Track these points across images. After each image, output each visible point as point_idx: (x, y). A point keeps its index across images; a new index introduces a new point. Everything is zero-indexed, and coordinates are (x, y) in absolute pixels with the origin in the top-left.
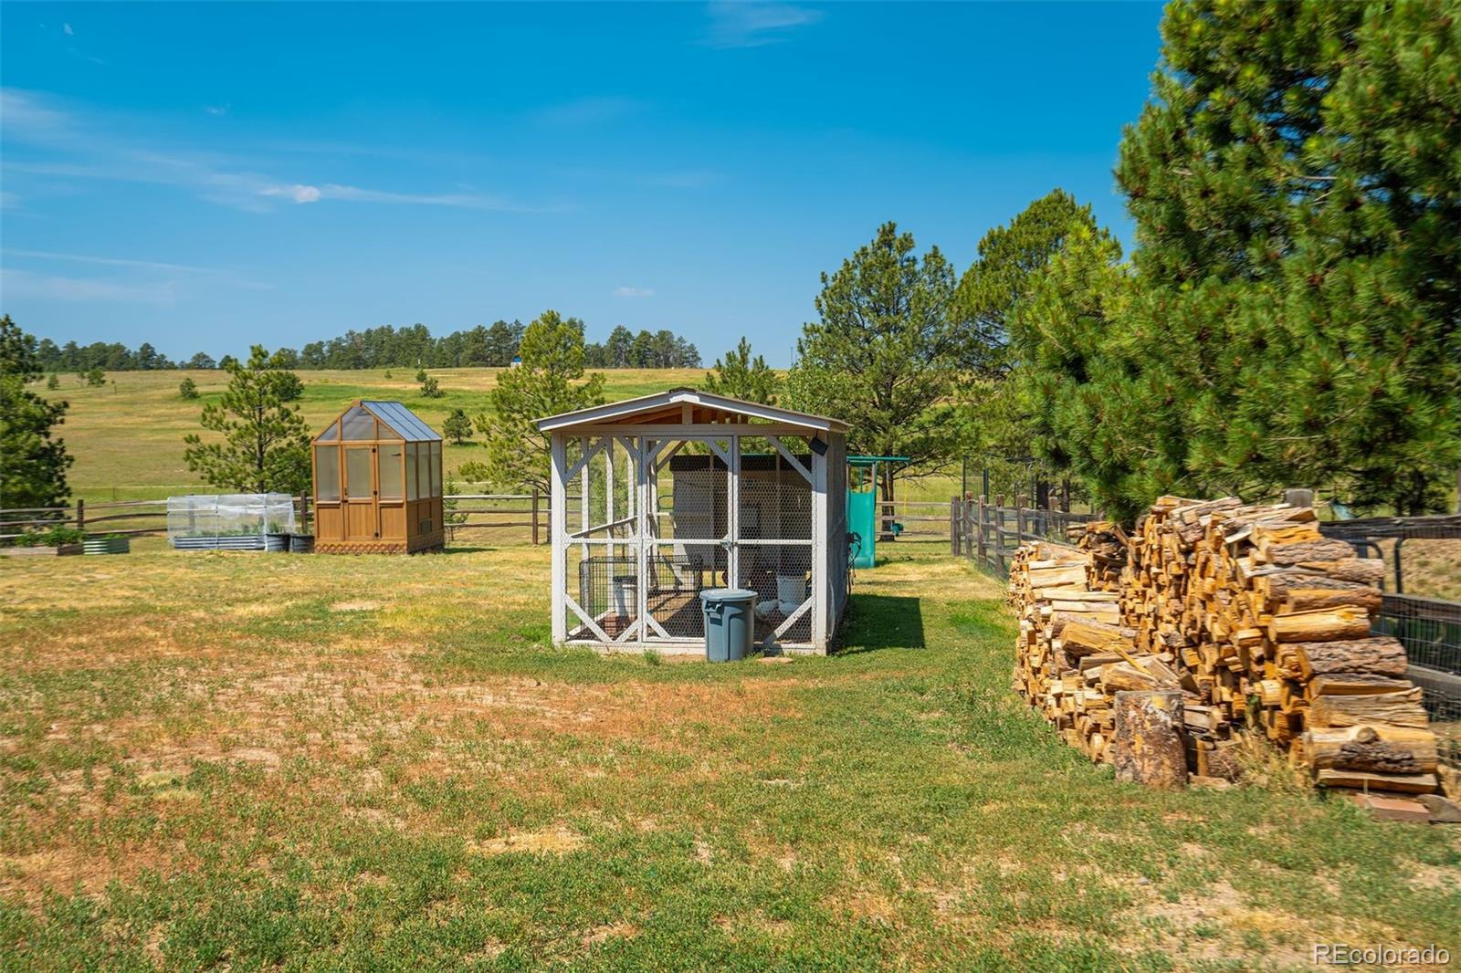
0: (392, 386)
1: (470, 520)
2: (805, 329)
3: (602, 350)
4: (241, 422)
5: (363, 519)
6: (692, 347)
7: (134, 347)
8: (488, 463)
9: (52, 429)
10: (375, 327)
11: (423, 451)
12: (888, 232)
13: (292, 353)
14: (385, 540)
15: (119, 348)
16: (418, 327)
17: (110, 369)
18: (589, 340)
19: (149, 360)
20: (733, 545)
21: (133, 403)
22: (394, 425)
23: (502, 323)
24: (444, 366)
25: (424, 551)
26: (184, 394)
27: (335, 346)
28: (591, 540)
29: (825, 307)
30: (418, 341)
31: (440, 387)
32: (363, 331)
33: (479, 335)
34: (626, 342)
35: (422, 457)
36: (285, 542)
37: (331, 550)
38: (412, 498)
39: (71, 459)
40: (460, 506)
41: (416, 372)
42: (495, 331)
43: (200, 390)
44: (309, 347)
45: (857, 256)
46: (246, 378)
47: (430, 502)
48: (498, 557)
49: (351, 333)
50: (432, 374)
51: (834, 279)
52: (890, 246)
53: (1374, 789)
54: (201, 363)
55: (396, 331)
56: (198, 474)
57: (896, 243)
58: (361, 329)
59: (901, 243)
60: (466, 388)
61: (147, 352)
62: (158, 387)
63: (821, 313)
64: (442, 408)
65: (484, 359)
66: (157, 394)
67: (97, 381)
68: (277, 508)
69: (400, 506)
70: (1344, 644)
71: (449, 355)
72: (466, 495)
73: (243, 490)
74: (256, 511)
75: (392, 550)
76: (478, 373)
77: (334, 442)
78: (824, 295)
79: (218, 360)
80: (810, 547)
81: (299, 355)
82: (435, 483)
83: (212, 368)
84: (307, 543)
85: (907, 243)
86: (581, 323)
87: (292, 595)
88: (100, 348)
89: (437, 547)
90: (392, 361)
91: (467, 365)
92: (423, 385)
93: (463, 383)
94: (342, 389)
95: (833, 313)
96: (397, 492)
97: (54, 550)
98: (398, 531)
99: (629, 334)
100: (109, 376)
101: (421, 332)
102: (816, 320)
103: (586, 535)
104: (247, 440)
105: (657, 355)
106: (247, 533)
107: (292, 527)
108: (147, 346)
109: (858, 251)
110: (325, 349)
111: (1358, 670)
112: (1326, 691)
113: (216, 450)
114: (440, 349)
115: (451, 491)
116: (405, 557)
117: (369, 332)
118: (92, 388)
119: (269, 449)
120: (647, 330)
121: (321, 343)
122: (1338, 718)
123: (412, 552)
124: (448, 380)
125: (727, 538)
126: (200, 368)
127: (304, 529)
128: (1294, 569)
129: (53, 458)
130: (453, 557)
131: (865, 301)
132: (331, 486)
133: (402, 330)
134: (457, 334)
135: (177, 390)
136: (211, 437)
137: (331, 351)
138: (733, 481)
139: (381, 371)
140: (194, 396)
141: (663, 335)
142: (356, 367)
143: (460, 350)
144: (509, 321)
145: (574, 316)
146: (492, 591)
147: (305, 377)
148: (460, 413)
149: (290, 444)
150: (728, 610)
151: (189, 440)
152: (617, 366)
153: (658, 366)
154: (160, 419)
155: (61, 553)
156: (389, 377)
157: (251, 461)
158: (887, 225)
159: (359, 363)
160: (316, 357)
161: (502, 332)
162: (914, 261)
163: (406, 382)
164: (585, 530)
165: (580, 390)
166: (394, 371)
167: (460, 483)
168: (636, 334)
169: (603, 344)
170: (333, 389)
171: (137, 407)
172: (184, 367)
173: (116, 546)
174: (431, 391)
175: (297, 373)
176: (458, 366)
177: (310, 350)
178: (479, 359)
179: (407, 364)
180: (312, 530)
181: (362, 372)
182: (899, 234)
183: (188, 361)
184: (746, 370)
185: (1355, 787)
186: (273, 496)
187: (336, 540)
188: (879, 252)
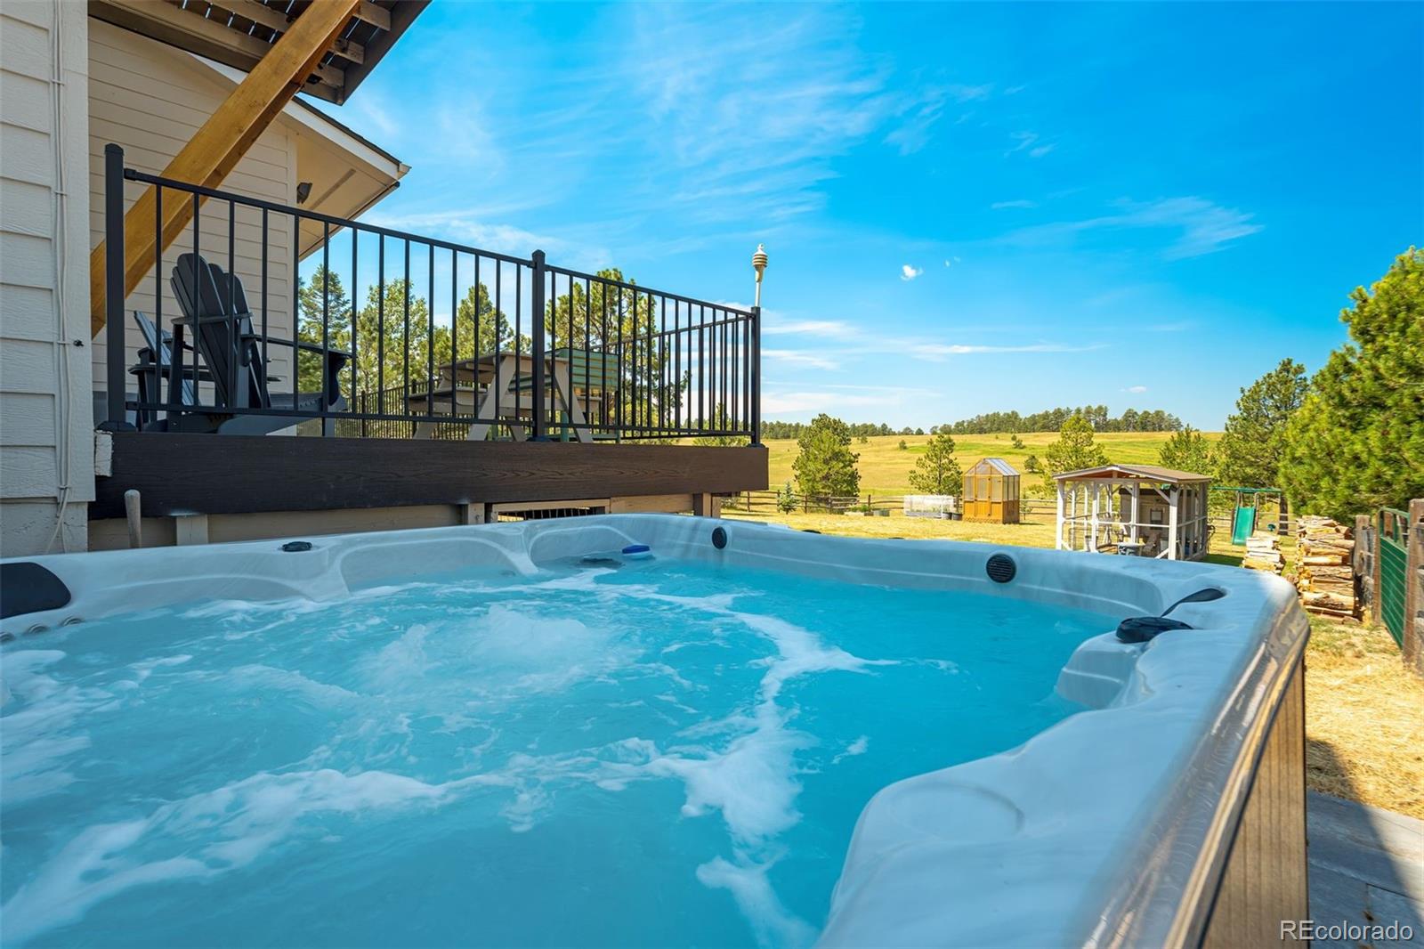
0: (998, 442)
1: (1034, 510)
2: (1230, 418)
3: (1119, 423)
4: (933, 465)
5: (984, 508)
6: (1177, 420)
7: (878, 425)
8: (1043, 484)
9: (853, 464)
10: (990, 413)
11: (1011, 480)
12: (1286, 366)
13: (949, 427)
14: (993, 517)
15: (872, 425)
16: (1013, 412)
17: (868, 435)
18: (1110, 417)
19: (885, 431)
20: (1133, 526)
21: (878, 451)
22: (999, 469)
23: (1059, 409)
24: (1026, 432)
25: (1010, 523)
26: (901, 447)
27: (970, 423)
28: (1077, 521)
29: (1242, 406)
30: (1013, 419)
31: (1023, 443)
32: (984, 415)
33: (1046, 416)
34: (1133, 417)
35: (1011, 482)
36: (950, 515)
37: (969, 520)
38: (1005, 500)
39: (860, 477)
40: (1029, 504)
41: (1012, 435)
42: (1055, 413)
43: (907, 445)
44: (958, 423)
45: (1265, 378)
46: (935, 446)
47: (1013, 502)
48: (1044, 527)
49: (979, 416)
50: (1019, 436)
51: (1249, 391)
52: (1288, 372)
53: (1325, 613)
54: (907, 432)
55: (1001, 415)
56: (913, 486)
57: (1292, 370)
58: (983, 414)
59: (1296, 370)
60: (1037, 444)
61: (884, 426)
62: (889, 443)
63: (1240, 409)
64: (1024, 455)
65: (1049, 428)
66: (890, 447)
67: (864, 441)
68: (947, 501)
69: (1000, 503)
70: (1327, 567)
71: (1029, 426)
72: (1033, 499)
73: (932, 493)
74: (940, 502)
75: (996, 522)
76: (1044, 435)
77: (973, 474)
78: (1242, 400)
79: (915, 431)
80: (1168, 529)
81: (953, 427)
82: (1016, 494)
83: (912, 434)
84: (959, 517)
85: (1300, 369)
86: (1106, 408)
87: (956, 535)
88: (865, 426)
89: (1017, 522)
90: (998, 430)
91: (1039, 431)
92: (1014, 442)
93: (1036, 441)
94: (973, 445)
95: (1247, 410)
96: (999, 496)
97: (863, 514)
98: (998, 512)
99: (1136, 413)
100: (869, 439)
101: (1015, 415)
102: (1237, 413)
103: (1074, 518)
104: (934, 472)
105: (1154, 424)
106: (934, 513)
107: (953, 510)
108: (884, 425)
109: (1265, 375)
110: (965, 424)
111: (1330, 576)
112: (1315, 581)
113: (922, 476)
114: (1025, 423)
115: (1025, 497)
116: (1002, 525)
117: (987, 415)
118: (862, 445)
119: (943, 476)
120: (1146, 410)
121: (963, 421)
122: (1317, 590)
123: (1004, 523)
124: (1028, 439)
125: (1131, 523)
126: (907, 434)
127: (957, 510)
128: (1316, 542)
129: (853, 478)
130: (1023, 526)
131: (1270, 402)
132: (970, 493)
133: (1005, 414)
134: (1034, 416)
135: (898, 445)
136: (920, 471)
137: (968, 425)
138: (1134, 501)
139: (993, 435)
140: (905, 448)
141: (1157, 413)
142: (980, 433)
143: (1035, 423)
144: (1063, 408)
145: (1101, 404)
146: (1037, 540)
147: (956, 438)
148: (1034, 457)
149: (952, 474)
150: (1129, 550)
151: (911, 472)
152: (1128, 430)
153: (1154, 430)
154: (891, 458)
155: (865, 515)
156: (997, 438)
157: (935, 481)
158: (1286, 360)
159: (982, 431)
160: (961, 429)
161: (1059, 414)
162: (1305, 379)
163: (1005, 441)
164: (1073, 516)
165: (1091, 452)
166: (1000, 435)
167: (1029, 493)
168: (1140, 413)
169: (1119, 419)
170: (969, 445)
171: (882, 453)
172: (900, 434)
173: (885, 513)
174: (1019, 446)
175: (952, 437)
176: (1034, 432)
177: (958, 425)
178: (1045, 428)
179: (1006, 432)
180: (961, 511)
181: (984, 435)
182: (1294, 365)
183: (902, 431)
184: (1189, 441)
185: (1318, 612)
186: (945, 496)
187: (972, 516)
188: (1281, 375)
